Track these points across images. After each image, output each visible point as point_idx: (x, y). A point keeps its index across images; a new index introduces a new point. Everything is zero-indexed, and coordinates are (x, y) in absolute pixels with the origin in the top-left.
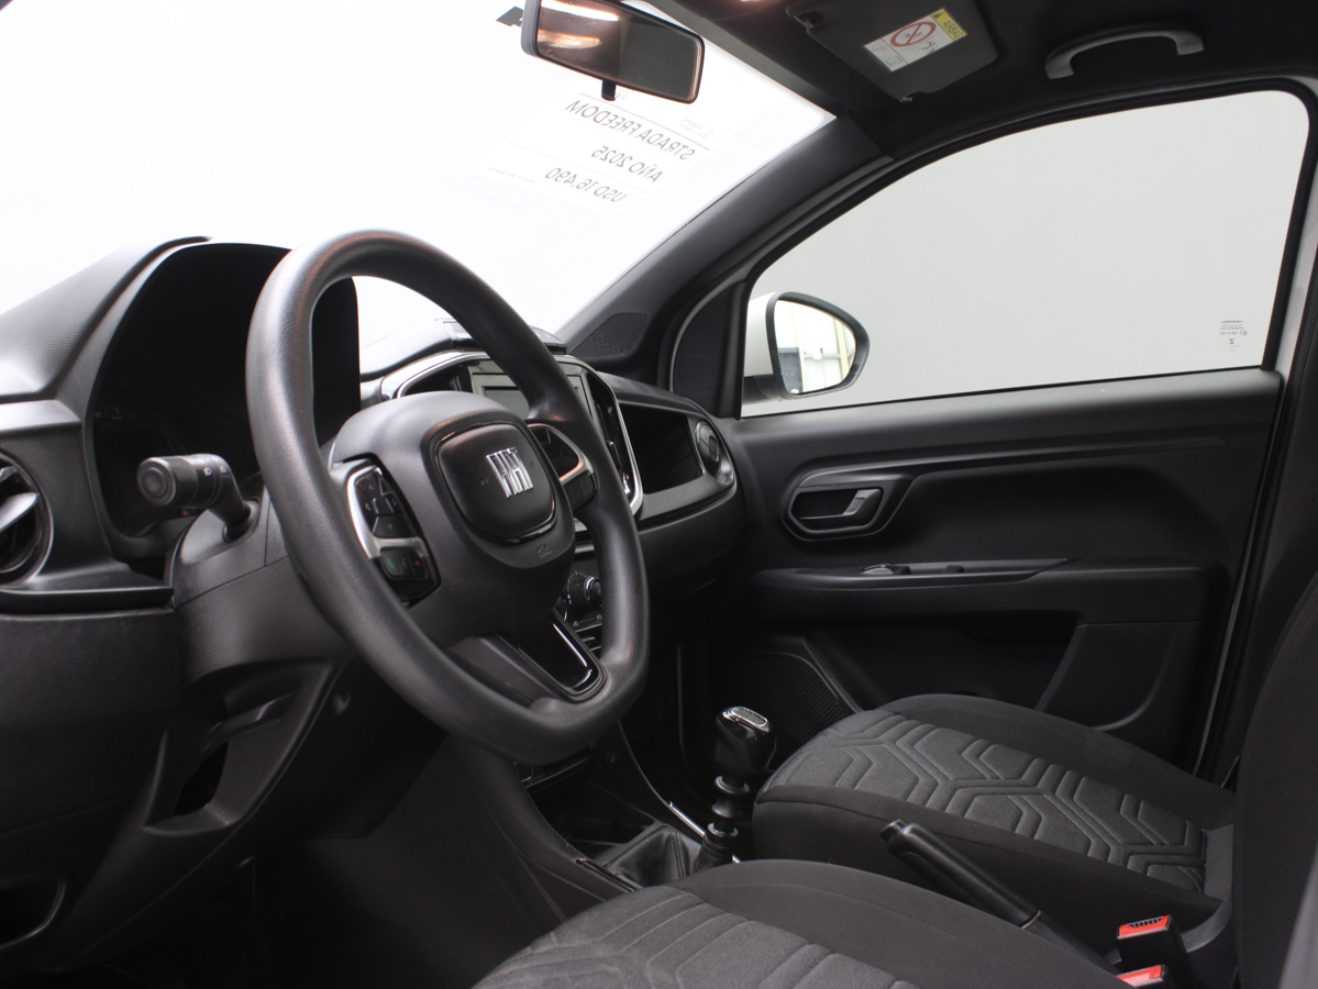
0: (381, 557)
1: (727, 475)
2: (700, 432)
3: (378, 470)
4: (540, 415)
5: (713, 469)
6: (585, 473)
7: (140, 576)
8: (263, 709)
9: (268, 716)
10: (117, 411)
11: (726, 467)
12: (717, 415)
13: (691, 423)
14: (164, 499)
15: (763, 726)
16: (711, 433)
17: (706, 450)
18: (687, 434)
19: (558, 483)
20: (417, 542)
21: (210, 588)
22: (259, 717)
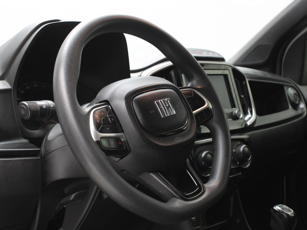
0: (100, 141)
1: (302, 109)
2: (290, 92)
3: (110, 107)
4: (192, 85)
5: (295, 107)
6: (207, 109)
7: (32, 145)
8: (73, 195)
9: (75, 198)
10: (44, 84)
11: (302, 106)
12: (301, 84)
13: (285, 88)
14: (27, 117)
15: (291, 213)
16: (295, 92)
17: (292, 98)
18: (283, 93)
19: (191, 114)
20: (122, 135)
21: (54, 150)
22: (72, 199)
